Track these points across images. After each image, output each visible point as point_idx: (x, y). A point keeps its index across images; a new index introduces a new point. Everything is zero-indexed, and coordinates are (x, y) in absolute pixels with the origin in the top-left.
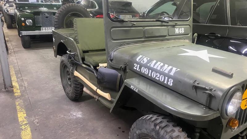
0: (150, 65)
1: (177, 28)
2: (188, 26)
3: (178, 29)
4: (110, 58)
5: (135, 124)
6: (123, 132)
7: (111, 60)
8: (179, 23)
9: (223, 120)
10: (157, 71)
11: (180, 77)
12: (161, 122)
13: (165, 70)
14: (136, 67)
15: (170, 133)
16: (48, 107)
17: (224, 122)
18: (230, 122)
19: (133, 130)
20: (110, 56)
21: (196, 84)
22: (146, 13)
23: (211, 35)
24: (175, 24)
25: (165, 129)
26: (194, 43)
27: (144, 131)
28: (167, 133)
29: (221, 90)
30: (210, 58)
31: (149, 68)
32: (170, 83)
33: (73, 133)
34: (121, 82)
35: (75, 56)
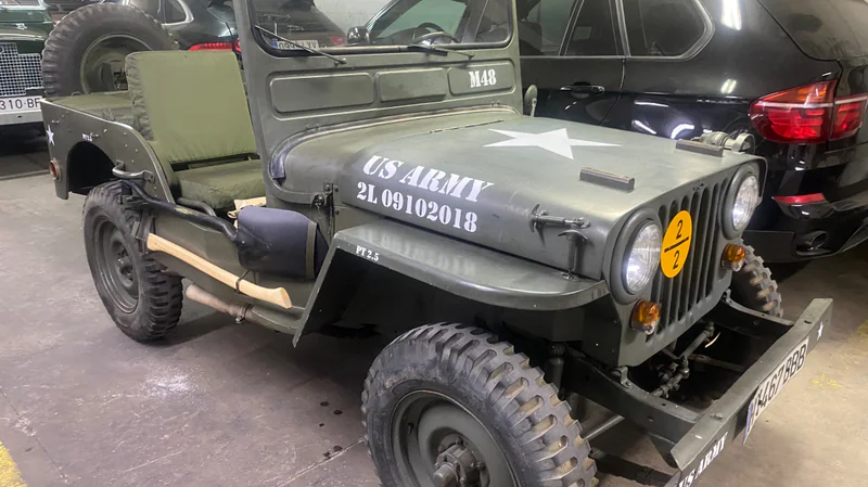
0: (408, 180)
1: (474, 70)
2: (507, 63)
3: (477, 73)
4: (276, 173)
5: (378, 361)
6: (338, 413)
7: (280, 181)
8: (477, 54)
9: (617, 305)
10: (428, 196)
11: (495, 205)
12: (454, 337)
13: (451, 191)
14: (366, 194)
15: (484, 361)
16: (57, 373)
17: (623, 313)
18: (638, 311)
19: (375, 382)
20: (276, 167)
21: (539, 216)
22: (370, 28)
23: (578, 88)
24: (467, 58)
25: (468, 352)
26: (529, 114)
27: (409, 373)
28: (474, 361)
29: (604, 223)
30: (574, 148)
31: (405, 190)
32: (471, 226)
33: (166, 442)
34: (321, 245)
35: (144, 185)
